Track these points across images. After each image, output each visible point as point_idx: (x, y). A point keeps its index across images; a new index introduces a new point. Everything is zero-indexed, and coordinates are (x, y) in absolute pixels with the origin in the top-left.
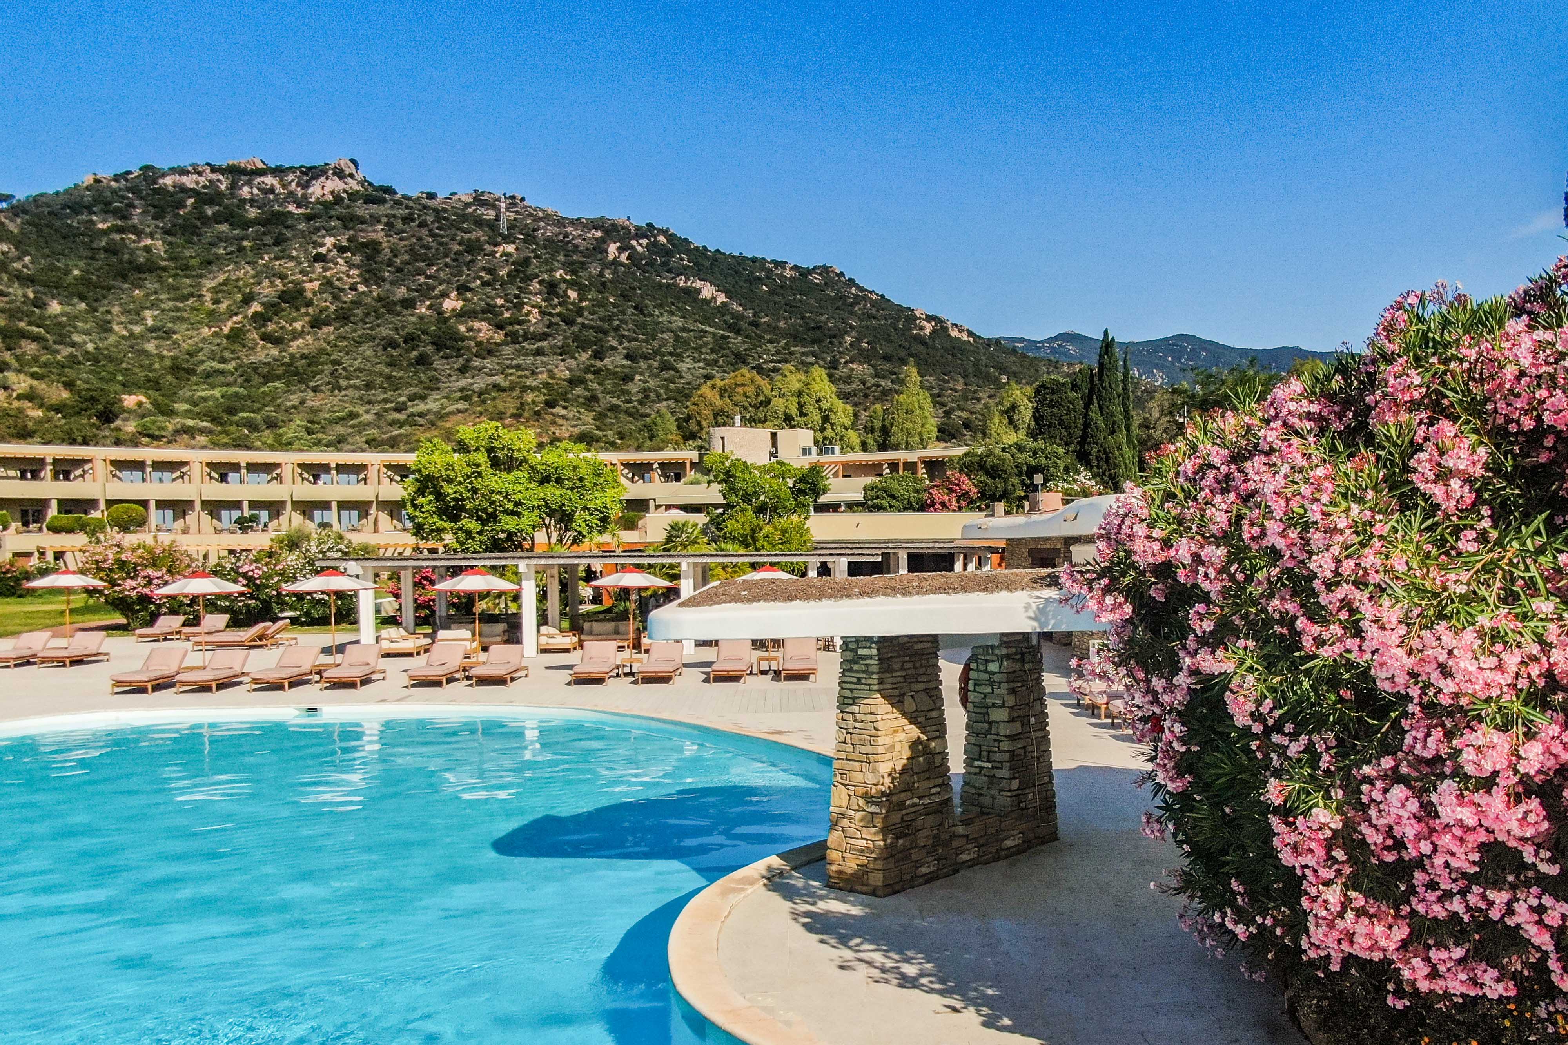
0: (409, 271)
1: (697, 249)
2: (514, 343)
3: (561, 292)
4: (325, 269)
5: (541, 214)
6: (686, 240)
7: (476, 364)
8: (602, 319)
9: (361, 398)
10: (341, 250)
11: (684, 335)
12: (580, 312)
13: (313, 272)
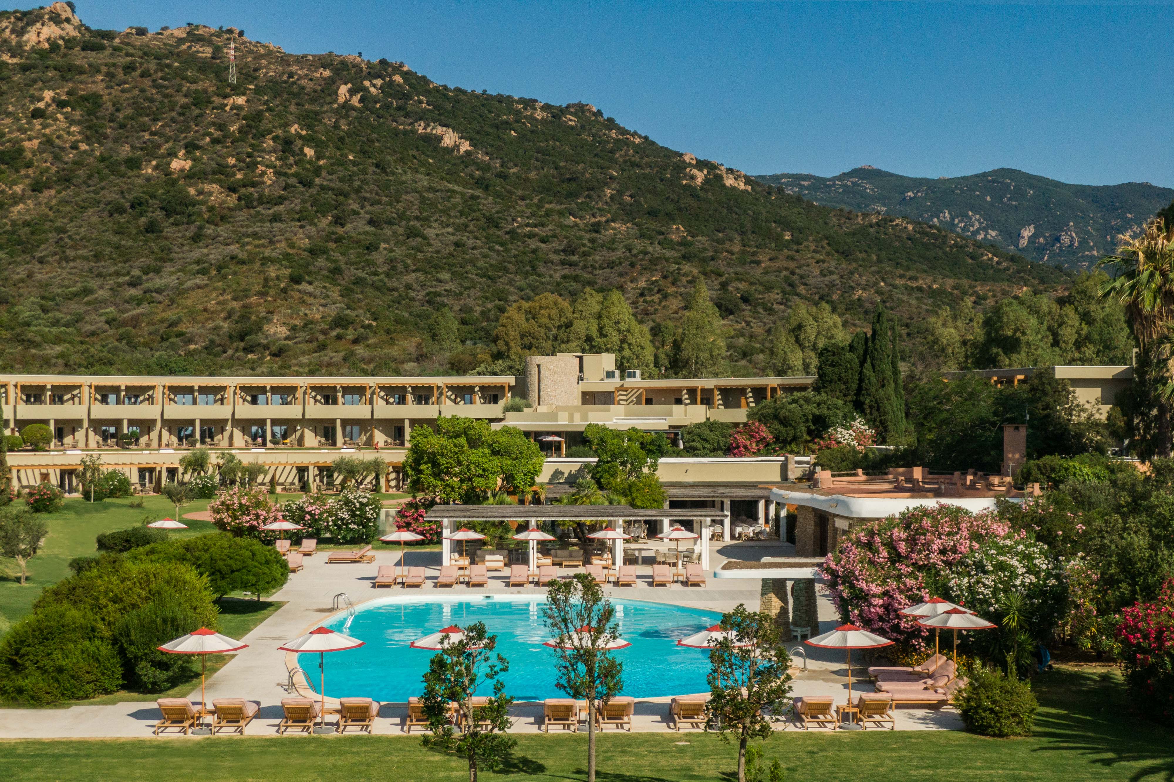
0: (133, 127)
1: (436, 89)
2: (248, 207)
3: (296, 149)
4: (45, 126)
5: (262, 51)
6: (424, 78)
7: (210, 231)
8: (341, 180)
9: (91, 270)
10: (61, 104)
11: (431, 195)
12: (317, 171)
13: (31, 130)
